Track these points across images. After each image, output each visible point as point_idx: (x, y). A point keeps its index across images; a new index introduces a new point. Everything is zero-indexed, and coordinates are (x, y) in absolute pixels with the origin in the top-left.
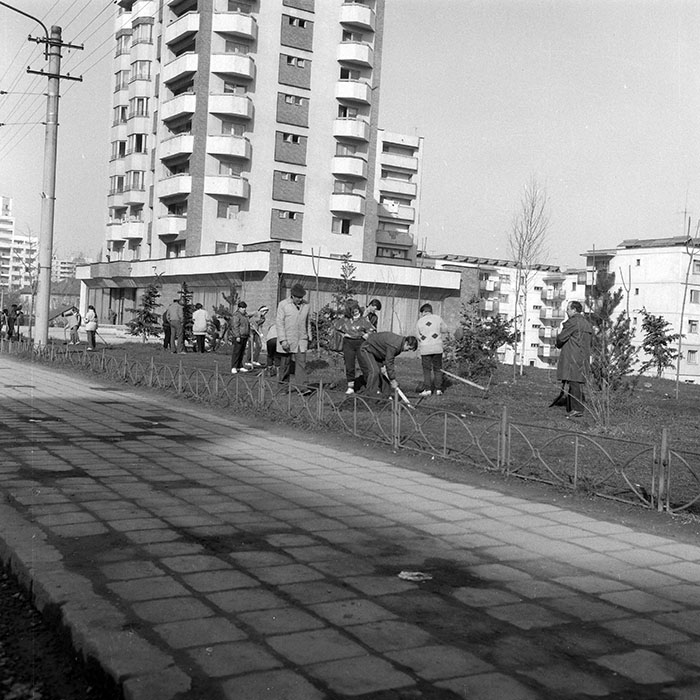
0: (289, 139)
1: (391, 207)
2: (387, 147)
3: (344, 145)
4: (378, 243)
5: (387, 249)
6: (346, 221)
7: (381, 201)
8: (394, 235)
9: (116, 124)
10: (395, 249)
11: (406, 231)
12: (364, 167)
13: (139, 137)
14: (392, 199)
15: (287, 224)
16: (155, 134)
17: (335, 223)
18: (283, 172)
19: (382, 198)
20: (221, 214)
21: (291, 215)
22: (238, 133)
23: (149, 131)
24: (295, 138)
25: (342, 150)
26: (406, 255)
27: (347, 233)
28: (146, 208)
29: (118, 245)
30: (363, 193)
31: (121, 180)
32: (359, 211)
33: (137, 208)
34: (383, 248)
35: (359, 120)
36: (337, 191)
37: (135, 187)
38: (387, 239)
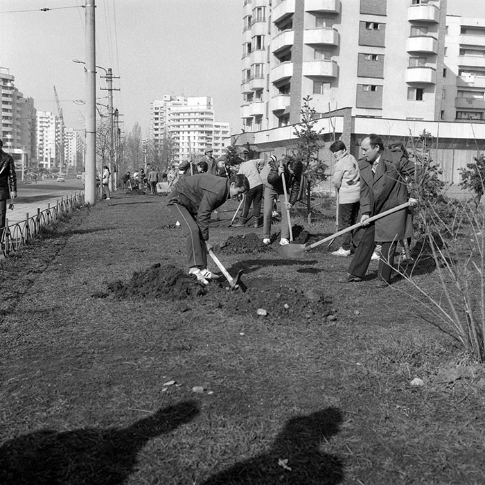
0: (371, 26)
1: (468, 78)
2: (464, 30)
3: (417, 27)
4: (457, 108)
5: (465, 113)
6: (419, 90)
7: (460, 74)
8: (471, 101)
9: (245, 30)
10: (471, 112)
11: (481, 97)
12: (434, 44)
13: (259, 37)
14: (469, 71)
15: (370, 95)
16: (270, 34)
17: (411, 92)
18: (365, 54)
19: (460, 72)
20: (316, 91)
21: (373, 88)
22: (329, 25)
23: (266, 33)
24: (376, 25)
25: (416, 31)
26: (481, 117)
27: (421, 99)
28: (265, 91)
29: (249, 121)
30: (434, 66)
31: (249, 72)
32: (430, 81)
33: (259, 92)
34: (461, 112)
35: (429, 5)
36: (412, 66)
37: (257, 76)
38: (465, 104)
